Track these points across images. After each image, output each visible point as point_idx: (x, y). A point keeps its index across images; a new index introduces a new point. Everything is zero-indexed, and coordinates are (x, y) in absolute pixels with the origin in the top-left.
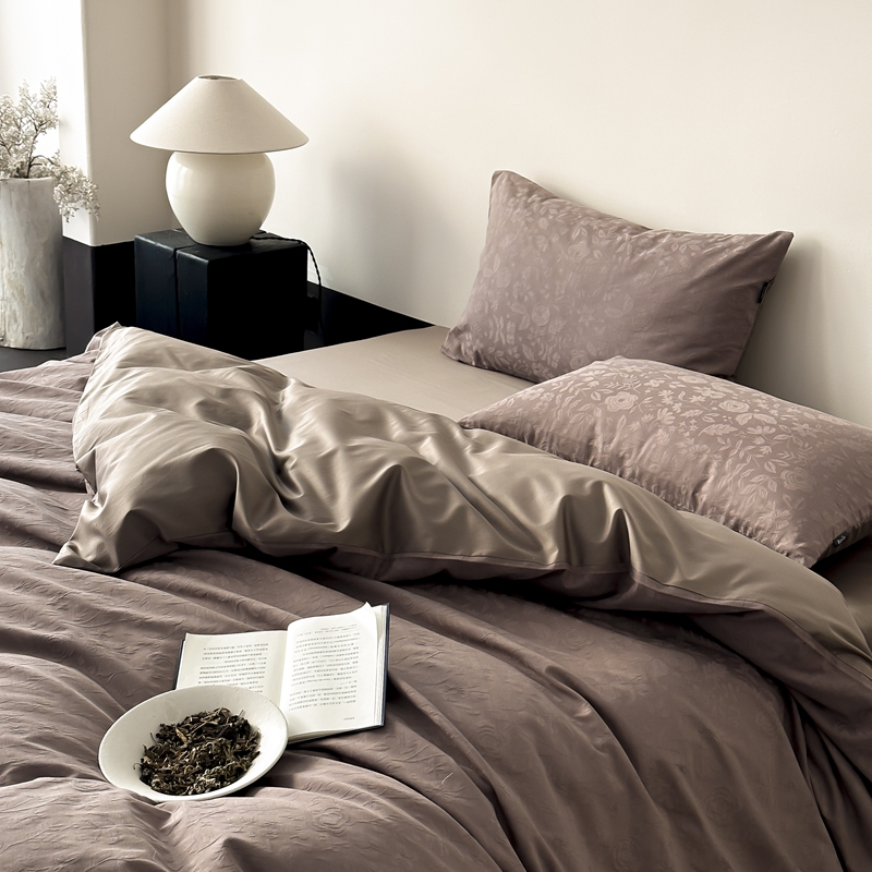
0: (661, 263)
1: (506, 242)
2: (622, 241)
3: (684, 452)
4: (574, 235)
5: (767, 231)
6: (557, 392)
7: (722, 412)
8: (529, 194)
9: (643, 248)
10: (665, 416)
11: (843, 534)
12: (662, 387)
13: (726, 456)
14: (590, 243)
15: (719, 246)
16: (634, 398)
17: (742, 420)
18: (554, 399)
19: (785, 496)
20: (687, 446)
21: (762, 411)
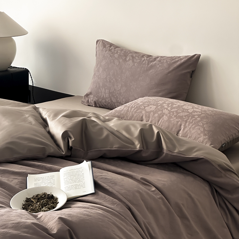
0: (158, 66)
1: (104, 63)
2: (144, 60)
3: (173, 122)
4: (127, 59)
5: (192, 54)
6: (129, 107)
7: (184, 109)
8: (110, 46)
9: (151, 62)
10: (166, 111)
11: (225, 143)
12: (163, 103)
13: (186, 122)
14: (133, 61)
15: (177, 59)
16: (155, 107)
17: (190, 111)
18: (128, 109)
19: (206, 132)
20: (174, 120)
21: (196, 108)
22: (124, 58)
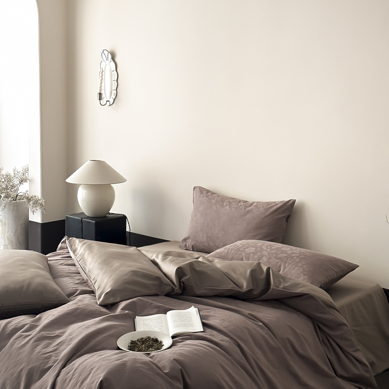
0: (255, 211)
1: (201, 208)
2: (241, 205)
3: (272, 262)
4: (225, 204)
5: (287, 200)
6: (229, 249)
7: (283, 251)
8: (207, 193)
9: (248, 207)
10: (265, 253)
11: (324, 283)
12: (263, 245)
13: (286, 263)
14: (230, 206)
15: (273, 204)
17: (289, 252)
18: (228, 251)
19: (305, 272)
20: (274, 261)
21: (295, 250)
22: (221, 203)
